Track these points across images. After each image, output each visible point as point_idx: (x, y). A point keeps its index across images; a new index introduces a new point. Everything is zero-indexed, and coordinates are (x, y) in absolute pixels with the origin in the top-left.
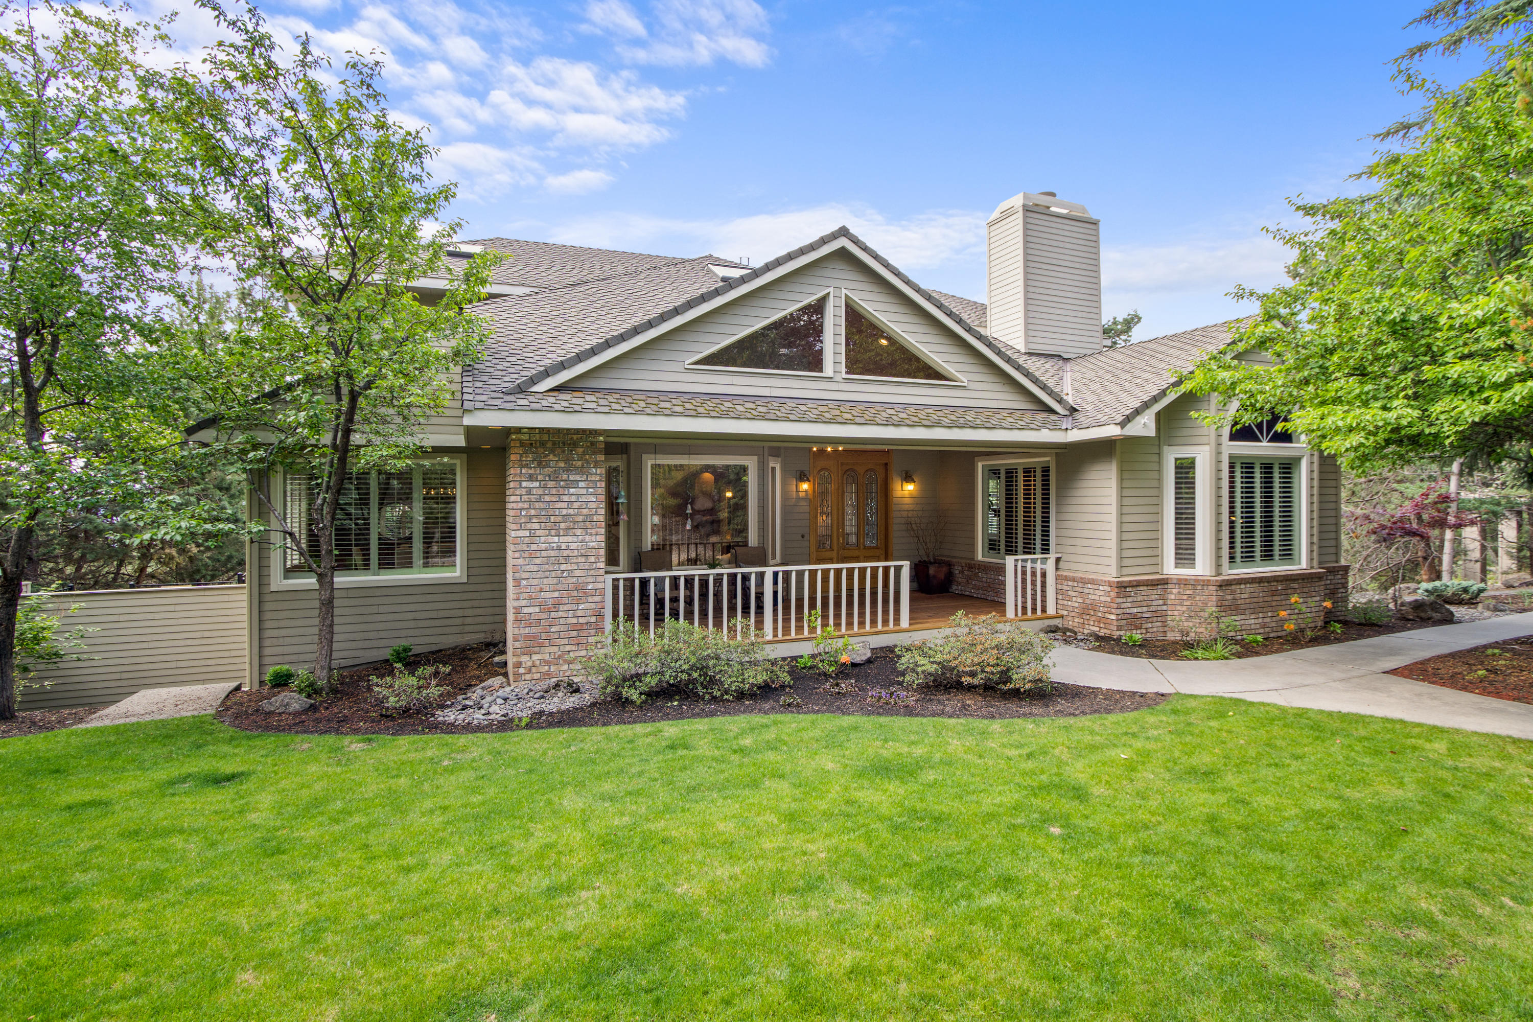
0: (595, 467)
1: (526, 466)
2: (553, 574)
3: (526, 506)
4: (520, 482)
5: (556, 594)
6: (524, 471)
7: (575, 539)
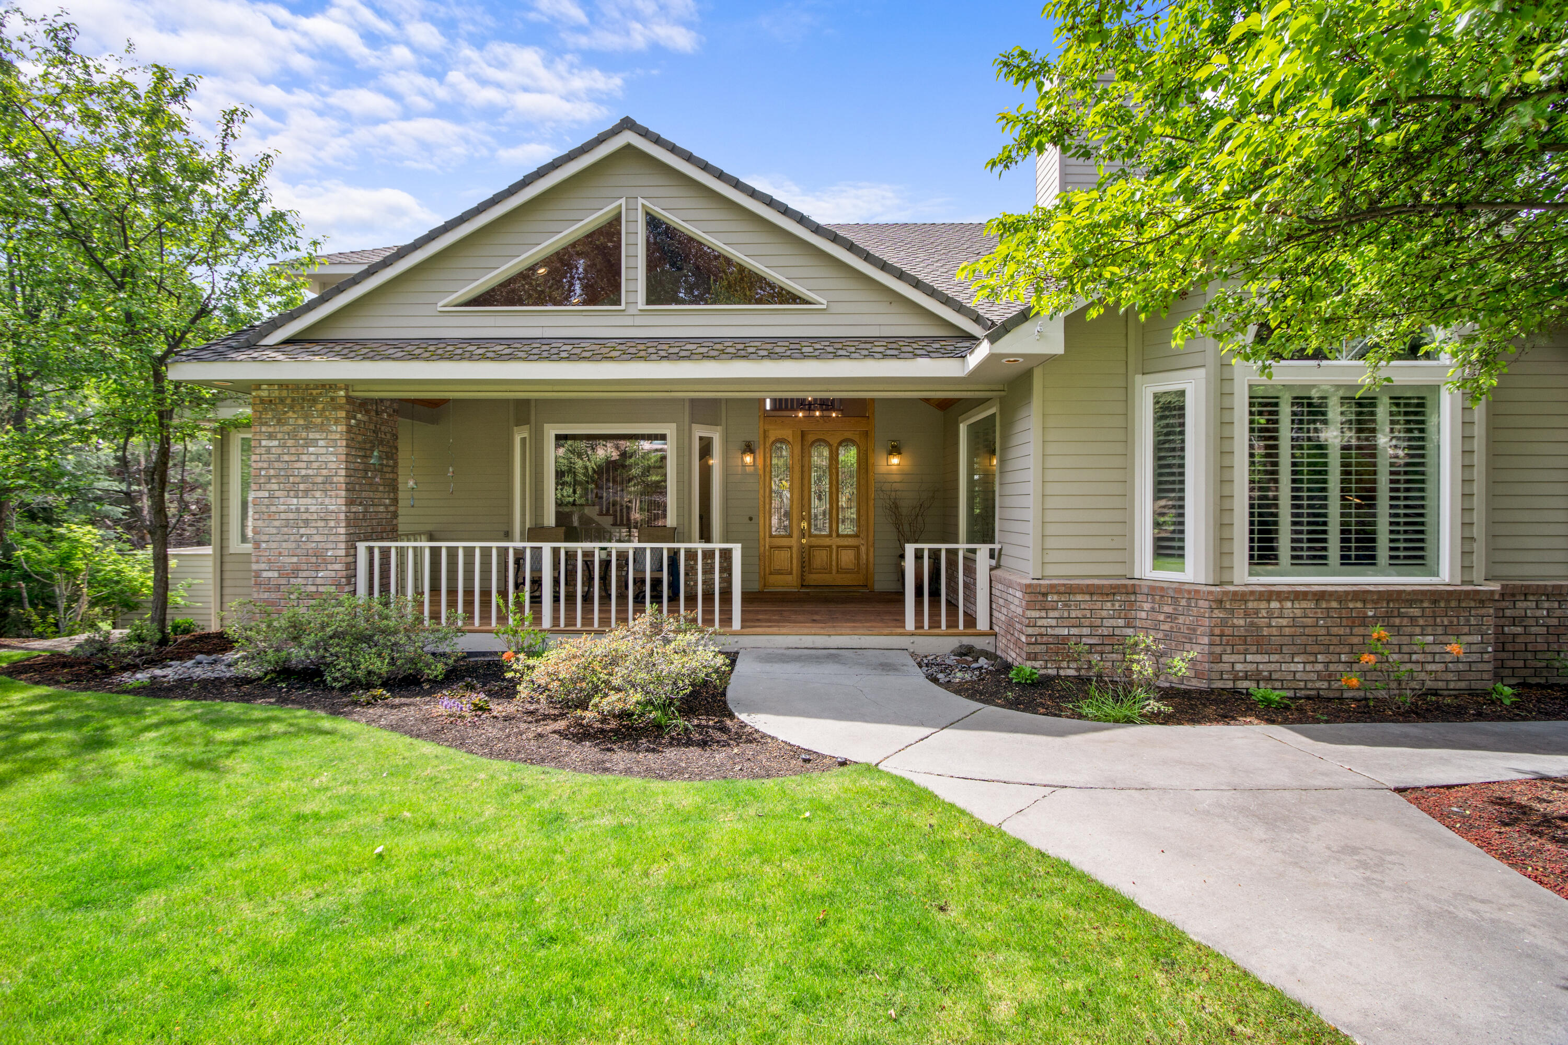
0: (336, 424)
1: (266, 424)
2: (292, 538)
3: (265, 465)
4: (260, 440)
5: (295, 559)
6: (264, 429)
7: (314, 502)
